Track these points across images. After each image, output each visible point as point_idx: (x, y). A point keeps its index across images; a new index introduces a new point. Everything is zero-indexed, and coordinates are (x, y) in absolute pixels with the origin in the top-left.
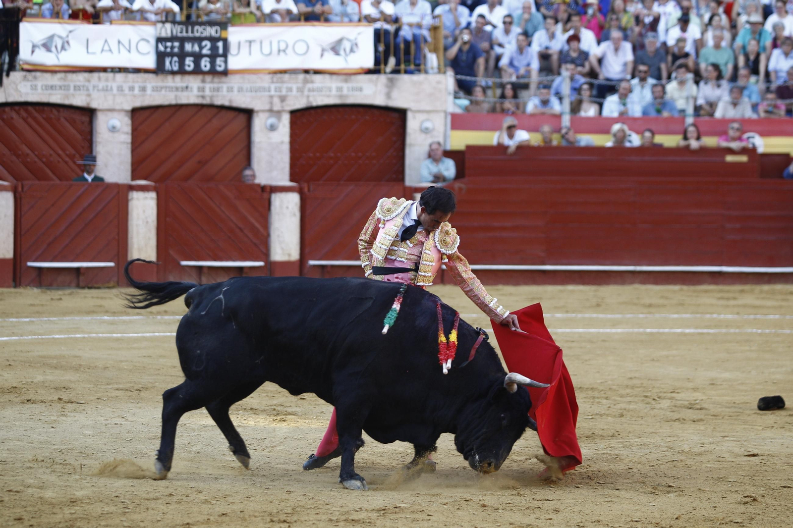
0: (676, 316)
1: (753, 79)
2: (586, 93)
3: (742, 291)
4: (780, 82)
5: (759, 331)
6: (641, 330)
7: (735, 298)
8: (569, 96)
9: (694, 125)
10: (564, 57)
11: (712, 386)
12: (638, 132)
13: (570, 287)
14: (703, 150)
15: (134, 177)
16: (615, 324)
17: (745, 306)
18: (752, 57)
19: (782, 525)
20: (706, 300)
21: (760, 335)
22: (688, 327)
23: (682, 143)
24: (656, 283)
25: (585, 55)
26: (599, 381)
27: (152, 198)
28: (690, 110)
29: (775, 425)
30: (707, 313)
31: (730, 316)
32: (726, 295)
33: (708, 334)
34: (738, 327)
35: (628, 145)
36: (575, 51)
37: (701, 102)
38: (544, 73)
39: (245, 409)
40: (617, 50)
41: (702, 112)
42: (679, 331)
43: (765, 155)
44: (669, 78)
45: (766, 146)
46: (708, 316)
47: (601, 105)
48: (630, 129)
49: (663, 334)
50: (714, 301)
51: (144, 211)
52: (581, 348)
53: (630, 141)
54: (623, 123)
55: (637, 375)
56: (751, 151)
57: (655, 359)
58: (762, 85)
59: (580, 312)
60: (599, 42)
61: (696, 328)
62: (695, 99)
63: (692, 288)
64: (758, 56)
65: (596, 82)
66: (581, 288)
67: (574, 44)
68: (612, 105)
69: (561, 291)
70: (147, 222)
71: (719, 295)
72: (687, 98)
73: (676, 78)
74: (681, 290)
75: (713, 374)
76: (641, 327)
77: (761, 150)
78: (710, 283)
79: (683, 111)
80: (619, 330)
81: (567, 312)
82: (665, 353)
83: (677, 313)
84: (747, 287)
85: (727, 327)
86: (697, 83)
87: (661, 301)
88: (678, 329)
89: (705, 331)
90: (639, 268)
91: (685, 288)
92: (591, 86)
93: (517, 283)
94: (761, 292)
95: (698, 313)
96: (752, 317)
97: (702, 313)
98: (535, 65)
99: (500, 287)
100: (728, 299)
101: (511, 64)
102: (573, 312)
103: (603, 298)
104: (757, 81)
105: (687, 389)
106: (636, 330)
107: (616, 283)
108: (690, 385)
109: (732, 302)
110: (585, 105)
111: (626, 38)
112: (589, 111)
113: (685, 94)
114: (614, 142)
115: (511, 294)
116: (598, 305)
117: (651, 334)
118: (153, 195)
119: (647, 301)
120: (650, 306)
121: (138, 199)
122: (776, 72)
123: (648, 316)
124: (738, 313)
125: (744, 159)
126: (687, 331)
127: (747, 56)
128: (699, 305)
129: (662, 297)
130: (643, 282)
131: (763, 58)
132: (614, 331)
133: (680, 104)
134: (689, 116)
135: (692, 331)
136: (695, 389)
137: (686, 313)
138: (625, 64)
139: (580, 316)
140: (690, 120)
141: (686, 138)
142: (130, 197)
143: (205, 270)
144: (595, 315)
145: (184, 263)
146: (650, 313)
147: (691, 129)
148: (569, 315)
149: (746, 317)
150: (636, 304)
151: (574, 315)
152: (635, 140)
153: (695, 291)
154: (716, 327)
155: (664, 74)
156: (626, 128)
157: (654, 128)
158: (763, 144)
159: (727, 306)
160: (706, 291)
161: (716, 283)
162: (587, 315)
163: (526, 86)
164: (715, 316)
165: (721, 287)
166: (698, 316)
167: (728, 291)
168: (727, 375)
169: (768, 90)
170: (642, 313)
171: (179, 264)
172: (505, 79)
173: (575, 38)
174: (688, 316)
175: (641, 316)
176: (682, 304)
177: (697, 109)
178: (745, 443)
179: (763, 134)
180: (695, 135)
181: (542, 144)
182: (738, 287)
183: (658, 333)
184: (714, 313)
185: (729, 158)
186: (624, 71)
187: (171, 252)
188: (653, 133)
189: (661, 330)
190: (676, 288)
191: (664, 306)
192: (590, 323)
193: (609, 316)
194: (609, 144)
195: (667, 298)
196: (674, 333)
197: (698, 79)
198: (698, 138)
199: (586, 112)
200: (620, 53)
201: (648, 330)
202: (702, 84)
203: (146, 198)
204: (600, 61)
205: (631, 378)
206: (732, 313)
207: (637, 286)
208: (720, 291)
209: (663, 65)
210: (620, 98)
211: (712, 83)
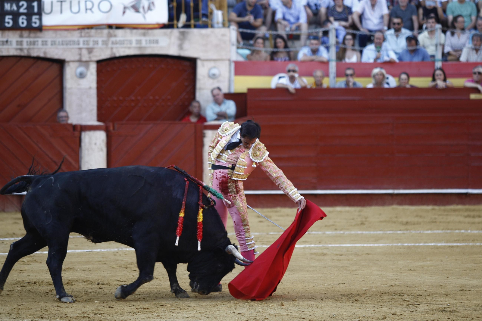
0: (429, 232)
2: (349, 43)
6: (400, 244)
8: (334, 45)
9: (441, 69)
10: (330, 12)
11: (462, 292)
12: (394, 76)
13: (338, 209)
14: (449, 90)
16: (377, 239)
20: (455, 218)
22: (440, 241)
23: (432, 84)
24: (412, 204)
25: (348, 10)
26: (364, 289)
28: (439, 56)
30: (456, 230)
31: (476, 232)
32: (472, 214)
33: (458, 247)
35: (386, 86)
36: (340, 6)
37: (447, 49)
38: (313, 26)
39: (61, 317)
40: (373, 5)
41: (449, 58)
42: (433, 244)
44: (420, 28)
46: (457, 231)
47: (361, 52)
48: (388, 73)
49: (419, 247)
50: (462, 219)
52: (349, 260)
53: (388, 83)
54: (381, 68)
55: (397, 283)
57: (412, 269)
59: (348, 230)
61: (447, 242)
62: (443, 46)
63: (443, 208)
65: (357, 33)
66: (347, 209)
68: (369, 53)
71: (466, 213)
72: (436, 46)
73: (426, 28)
74: (433, 209)
75: (462, 281)
76: (399, 242)
78: (458, 204)
79: (433, 56)
80: (381, 245)
81: (336, 230)
82: (421, 264)
83: (430, 229)
85: (473, 241)
86: (444, 32)
87: (416, 220)
88: (431, 243)
89: (455, 244)
90: (396, 191)
91: (436, 207)
92: (354, 36)
95: (448, 229)
97: (451, 229)
98: (304, 19)
99: (278, 209)
100: (474, 217)
101: (284, 19)
102: (341, 230)
103: (366, 218)
105: (441, 295)
106: (395, 245)
107: (377, 204)
108: (443, 291)
109: (477, 220)
110: (349, 53)
112: (352, 58)
113: (434, 42)
114: (374, 85)
116: (362, 224)
117: (409, 247)
119: (405, 220)
120: (407, 223)
123: (405, 232)
126: (439, 245)
128: (449, 222)
129: (417, 216)
130: (401, 204)
132: (376, 245)
133: (431, 50)
134: (438, 60)
135: (443, 244)
136: (447, 295)
137: (438, 229)
138: (382, 17)
139: (347, 233)
140: (439, 64)
141: (434, 80)
144: (359, 232)
146: (407, 230)
147: (438, 72)
148: (338, 232)
150: (394, 222)
151: (342, 232)
152: (392, 82)
153: (444, 211)
154: (464, 241)
155: (416, 25)
156: (384, 71)
157: (408, 71)
159: (473, 223)
160: (455, 210)
161: (463, 204)
162: (353, 233)
163: (298, 37)
164: (463, 231)
165: (467, 207)
166: (449, 231)
167: (474, 210)
168: (474, 282)
170: (400, 230)
172: (281, 31)
174: (440, 232)
175: (399, 232)
176: (434, 222)
177: (445, 56)
180: (442, 77)
181: (314, 87)
183: (414, 246)
184: (462, 230)
185: (473, 96)
186: (381, 23)
188: (409, 76)
189: (417, 244)
190: (430, 207)
191: (418, 223)
192: (356, 239)
193: (372, 233)
194: (370, 86)
195: (421, 217)
196: (428, 247)
197: (445, 29)
198: (445, 80)
199: (349, 58)
200: (376, 8)
201: (406, 245)
202: (448, 33)
204: (361, 17)
205: (392, 286)
206: (477, 229)
207: (395, 206)
208: (467, 210)
209: (414, 18)
210: (376, 47)
211: (458, 31)
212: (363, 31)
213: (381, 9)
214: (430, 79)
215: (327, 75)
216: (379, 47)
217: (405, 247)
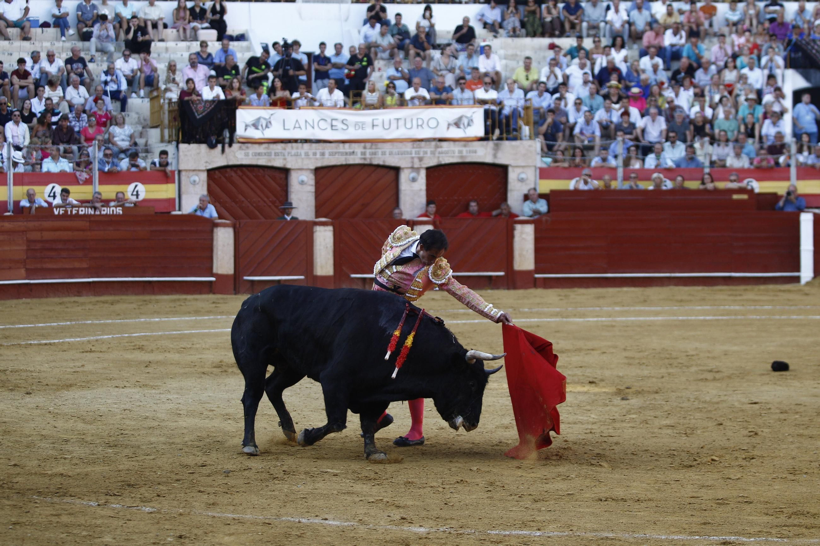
0: (699, 308)
1: (750, 141)
2: (633, 152)
3: (746, 290)
4: (769, 143)
5: (758, 317)
6: (675, 318)
7: (741, 295)
8: (622, 154)
9: (709, 174)
10: (619, 128)
11: (725, 356)
12: (671, 179)
13: (625, 289)
14: (716, 191)
15: (317, 217)
16: (657, 314)
17: (748, 300)
18: (750, 126)
19: (776, 451)
20: (720, 296)
21: (759, 320)
22: (708, 315)
23: (701, 187)
24: (686, 285)
25: (633, 126)
27: (330, 230)
28: (707, 164)
29: (770, 383)
31: (737, 308)
32: (734, 293)
33: (722, 320)
34: (743, 315)
35: (664, 188)
36: (626, 122)
37: (714, 158)
38: (604, 139)
40: (653, 121)
41: (716, 165)
42: (702, 318)
43: (760, 194)
44: (694, 140)
45: (760, 188)
46: (722, 307)
47: (643, 160)
48: (665, 177)
49: (691, 320)
50: (726, 297)
51: (324, 240)
52: (633, 331)
53: (666, 186)
54: (660, 173)
55: (673, 349)
56: (751, 192)
57: (686, 338)
58: (757, 145)
59: (633, 306)
60: (643, 116)
61: (714, 316)
62: (711, 156)
63: (711, 288)
64: (753, 125)
65: (641, 144)
66: (633, 289)
67: (625, 117)
68: (651, 161)
69: (619, 292)
70: (327, 247)
71: (730, 293)
72: (705, 155)
74: (703, 289)
75: (725, 347)
76: (675, 316)
77: (757, 191)
78: (723, 285)
79: (702, 164)
80: (660, 318)
81: (623, 306)
82: (692, 333)
83: (700, 306)
84: (749, 287)
85: (735, 315)
86: (712, 144)
87: (689, 298)
88: (701, 316)
89: (720, 318)
90: (673, 275)
91: (706, 288)
92: (637, 147)
93: (587, 287)
94: (759, 290)
95: (715, 305)
96: (753, 307)
97: (718, 305)
98: (598, 133)
99: (576, 289)
100: (736, 295)
101: (581, 133)
102: (628, 306)
103: (648, 296)
104: (754, 142)
105: (708, 358)
106: (672, 318)
107: (657, 285)
108: (711, 355)
109: (739, 298)
110: (633, 161)
111: (660, 114)
112: (637, 165)
113: (704, 151)
114: (654, 187)
115: (583, 294)
116: (645, 301)
117: (683, 321)
118: (330, 228)
119: (679, 298)
120: (681, 301)
121: (320, 231)
122: (767, 136)
123: (680, 308)
124: (743, 305)
125: (745, 197)
126: (708, 318)
127: (746, 125)
128: (716, 300)
129: (690, 295)
130: (677, 285)
131: (757, 127)
132: (656, 318)
133: (701, 159)
134: (707, 167)
135: (711, 318)
136: (714, 358)
137: (707, 305)
138: (661, 132)
139: (632, 308)
140: (707, 170)
141: (703, 183)
142: (314, 230)
143: (368, 281)
144: (642, 308)
145: (353, 276)
146: (681, 306)
147: (706, 176)
149: (748, 307)
150: (671, 300)
151: (628, 308)
152: (669, 185)
153: (712, 290)
154: (728, 315)
155: (689, 138)
156: (662, 176)
158: (758, 187)
159: (735, 300)
160: (721, 290)
161: (727, 284)
162: (637, 308)
163: (591, 148)
164: (727, 307)
165: (730, 287)
166: (715, 307)
167: (736, 290)
168: (735, 348)
169: (762, 148)
170: (676, 306)
171: (349, 276)
172: (578, 144)
173: (626, 113)
174: (708, 307)
175: (675, 308)
176: (703, 300)
177: (712, 163)
178: (749, 395)
179: (758, 180)
180: (710, 180)
181: (604, 188)
182: (742, 287)
183: (687, 320)
185: (735, 197)
186: (660, 136)
187: (344, 268)
188: (683, 180)
189: (690, 318)
190: (700, 288)
191: (691, 301)
192: (640, 313)
193: (653, 308)
194: (651, 188)
195: (693, 295)
196: (699, 320)
197: (713, 141)
198: (712, 183)
199: (633, 165)
200: (656, 123)
201: (680, 318)
202: (715, 145)
203: (326, 230)
204: (643, 131)
206: (739, 305)
207: (672, 287)
208: (731, 290)
209: (688, 133)
210: (656, 156)
211: (722, 144)
212: (644, 143)
213: (660, 126)
214: (699, 182)
215: (615, 179)
216: (658, 157)
217: (680, 321)
